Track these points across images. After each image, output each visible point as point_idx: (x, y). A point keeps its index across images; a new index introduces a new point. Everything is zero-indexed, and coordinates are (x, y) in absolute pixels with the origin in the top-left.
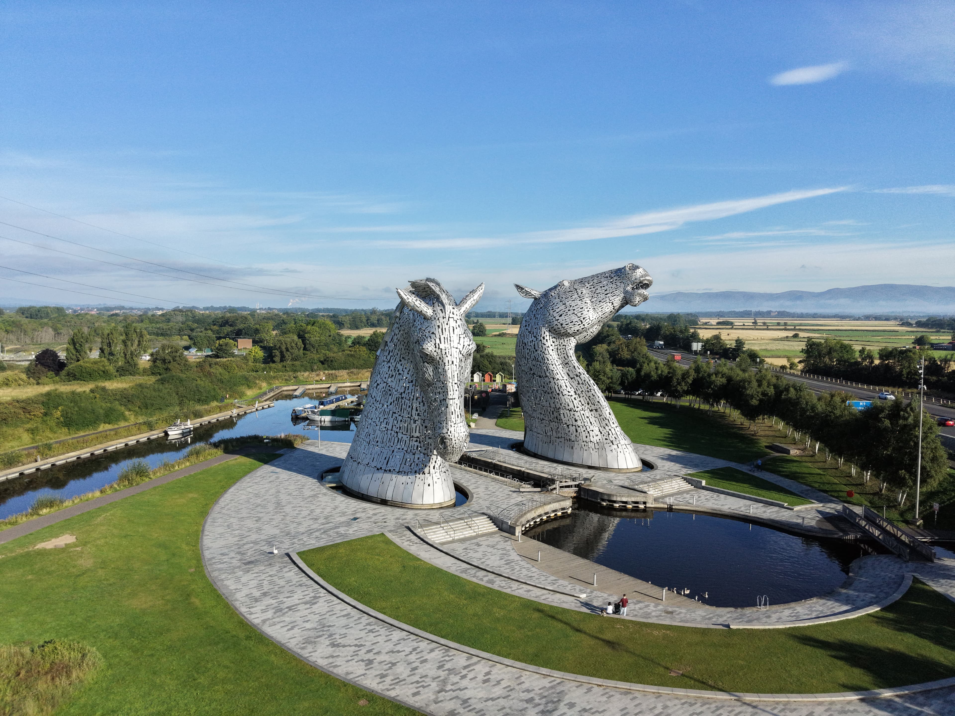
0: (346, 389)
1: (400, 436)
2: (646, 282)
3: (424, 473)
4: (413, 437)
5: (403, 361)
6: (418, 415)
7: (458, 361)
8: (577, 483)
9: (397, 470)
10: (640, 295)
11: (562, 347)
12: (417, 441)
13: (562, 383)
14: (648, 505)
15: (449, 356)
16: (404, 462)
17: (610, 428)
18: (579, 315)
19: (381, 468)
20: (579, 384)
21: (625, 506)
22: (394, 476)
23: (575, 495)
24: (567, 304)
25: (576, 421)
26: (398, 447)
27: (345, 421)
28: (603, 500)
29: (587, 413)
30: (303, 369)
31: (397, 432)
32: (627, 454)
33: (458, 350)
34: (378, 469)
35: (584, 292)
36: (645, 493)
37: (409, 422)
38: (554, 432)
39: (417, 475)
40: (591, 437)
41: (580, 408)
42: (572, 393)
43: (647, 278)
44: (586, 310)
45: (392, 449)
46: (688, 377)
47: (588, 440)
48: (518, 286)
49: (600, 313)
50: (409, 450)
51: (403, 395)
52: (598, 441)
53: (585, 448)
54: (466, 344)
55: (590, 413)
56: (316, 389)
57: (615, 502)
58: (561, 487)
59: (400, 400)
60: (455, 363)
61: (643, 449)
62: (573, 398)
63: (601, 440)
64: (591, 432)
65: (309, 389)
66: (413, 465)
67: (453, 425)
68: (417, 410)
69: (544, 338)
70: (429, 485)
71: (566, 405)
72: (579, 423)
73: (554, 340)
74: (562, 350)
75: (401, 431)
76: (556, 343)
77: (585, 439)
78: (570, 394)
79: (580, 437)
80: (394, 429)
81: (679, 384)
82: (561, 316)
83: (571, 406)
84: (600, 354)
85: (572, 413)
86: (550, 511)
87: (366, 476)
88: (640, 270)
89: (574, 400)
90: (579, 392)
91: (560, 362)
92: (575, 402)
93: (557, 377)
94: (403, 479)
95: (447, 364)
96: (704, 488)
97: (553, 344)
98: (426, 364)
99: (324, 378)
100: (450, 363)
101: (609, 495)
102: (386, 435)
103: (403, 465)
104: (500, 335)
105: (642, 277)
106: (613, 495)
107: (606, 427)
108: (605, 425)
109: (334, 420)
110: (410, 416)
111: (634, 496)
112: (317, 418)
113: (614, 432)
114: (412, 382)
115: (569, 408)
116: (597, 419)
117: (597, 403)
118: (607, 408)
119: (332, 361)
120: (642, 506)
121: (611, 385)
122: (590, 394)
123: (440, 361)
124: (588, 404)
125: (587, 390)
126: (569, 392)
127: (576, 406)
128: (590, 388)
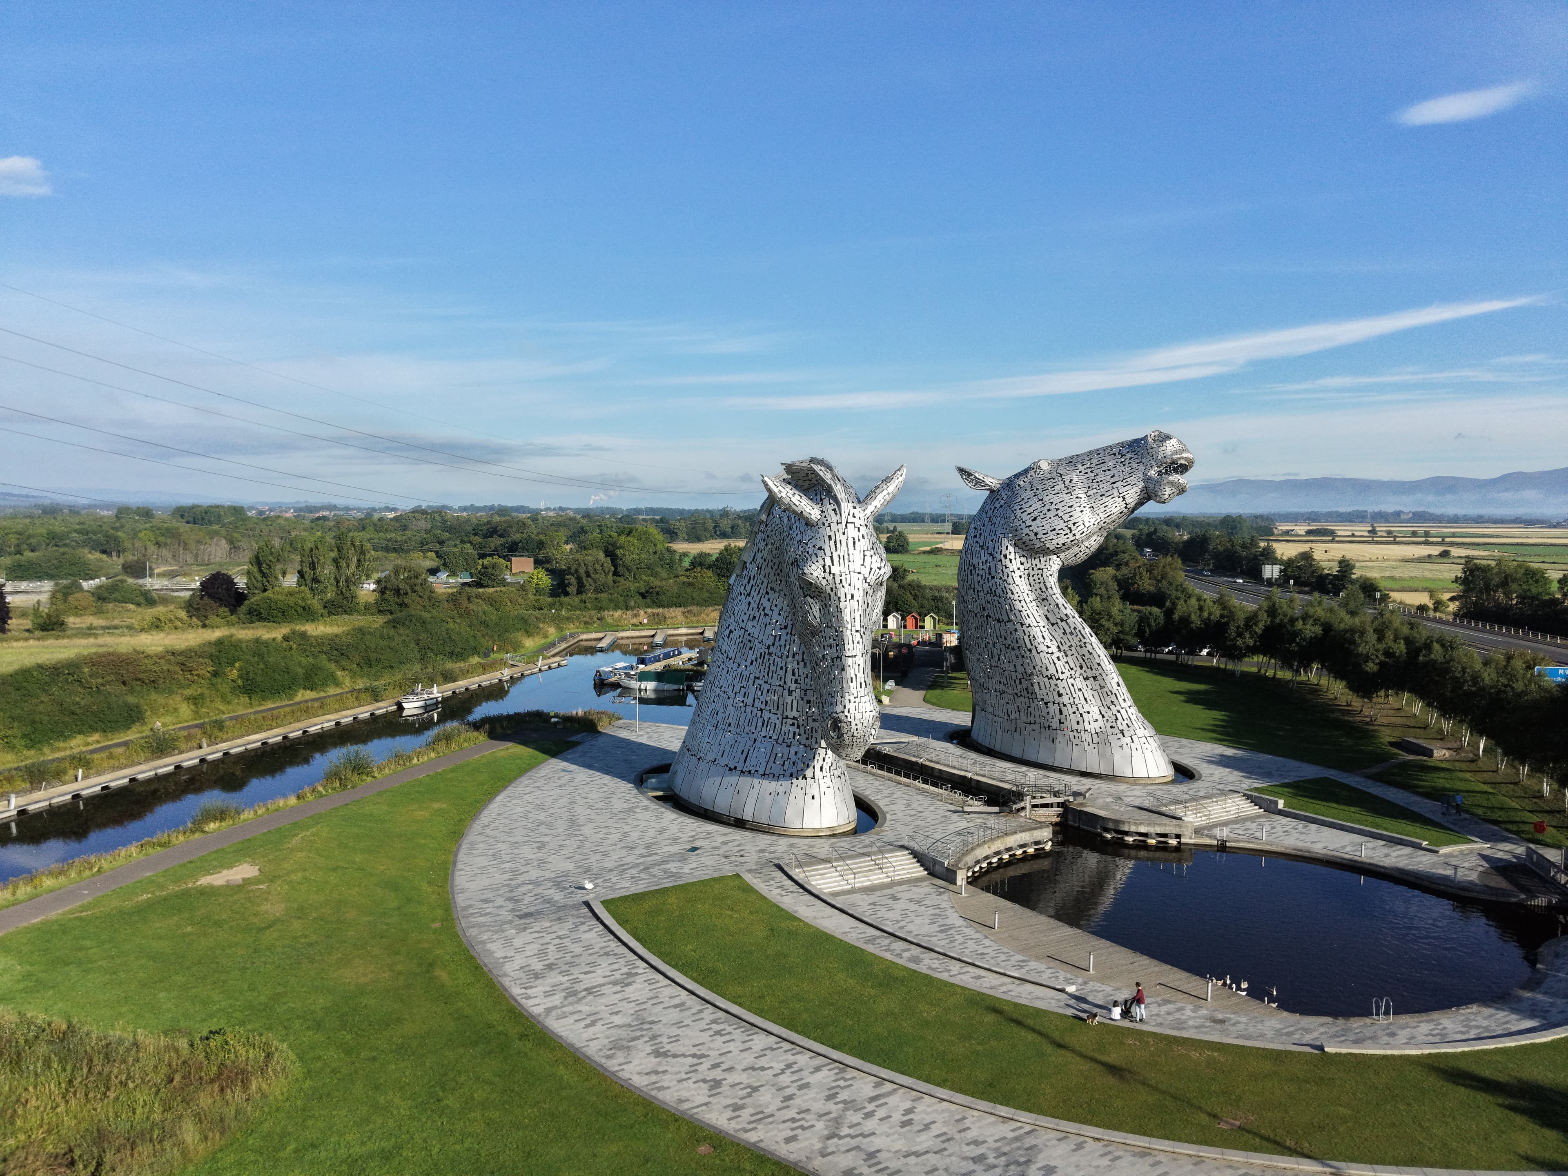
0: (680, 638)
1: (766, 715)
2: (1183, 462)
3: (805, 778)
4: (787, 717)
5: (772, 595)
6: (796, 681)
7: (862, 593)
8: (1061, 800)
9: (761, 772)
10: (1172, 484)
11: (1036, 572)
12: (793, 724)
13: (1036, 632)
14: (1183, 840)
15: (846, 586)
16: (772, 759)
17: (1118, 708)
18: (1066, 517)
19: (735, 768)
20: (1065, 633)
21: (1144, 841)
22: (756, 781)
23: (1058, 820)
24: (1046, 499)
25: (1060, 695)
26: (763, 734)
27: (679, 690)
28: (1107, 830)
29: (1079, 683)
30: (613, 605)
31: (761, 710)
32: (1148, 754)
33: (861, 577)
34: (730, 770)
35: (1075, 479)
36: (1179, 819)
37: (780, 693)
38: (1022, 714)
39: (794, 780)
40: (1086, 723)
41: (1067, 674)
42: (1054, 649)
43: (1185, 455)
44: (1078, 509)
45: (754, 736)
46: (1256, 624)
47: (1080, 727)
48: (961, 471)
49: (1101, 515)
50: (780, 740)
51: (772, 649)
52: (1098, 730)
53: (1075, 741)
54: (875, 567)
55: (1084, 683)
56: (633, 638)
57: (1127, 833)
58: (1034, 806)
59: (767, 657)
60: (856, 598)
61: (1177, 745)
62: (1054, 657)
63: (1103, 729)
64: (1085, 715)
65: (622, 638)
66: (787, 763)
67: (852, 700)
68: (794, 674)
69: (1005, 557)
70: (813, 798)
71: (1044, 670)
72: (1065, 699)
73: (1023, 560)
74: (1036, 577)
75: (768, 708)
76: (1027, 566)
77: (1075, 727)
78: (1050, 651)
79: (1067, 724)
80: (757, 704)
81: (1240, 635)
82: (1035, 519)
83: (1052, 670)
84: (1102, 583)
85: (1053, 682)
86: (1014, 845)
87: (711, 780)
88: (1173, 442)
89: (1056, 661)
90: (1065, 647)
91: (1032, 596)
92: (1058, 663)
93: (1028, 621)
94: (771, 786)
95: (843, 599)
96: (1280, 813)
97: (1022, 567)
98: (808, 598)
99: (645, 621)
100: (849, 597)
101: (1117, 822)
102: (744, 714)
103: (771, 764)
104: (931, 552)
105: (1176, 453)
106: (1124, 823)
107: (1112, 707)
108: (1109, 704)
109: (661, 688)
110: (782, 683)
111: (1159, 825)
112: (635, 684)
113: (1125, 716)
114: (786, 627)
115: (1048, 673)
116: (1095, 694)
117: (1096, 666)
118: (1114, 675)
119: (658, 593)
120: (1173, 842)
121: (1122, 636)
122: (1084, 651)
123: (832, 594)
124: (1081, 667)
125: (1079, 644)
126: (1048, 647)
127: (1060, 671)
128: (1084, 641)
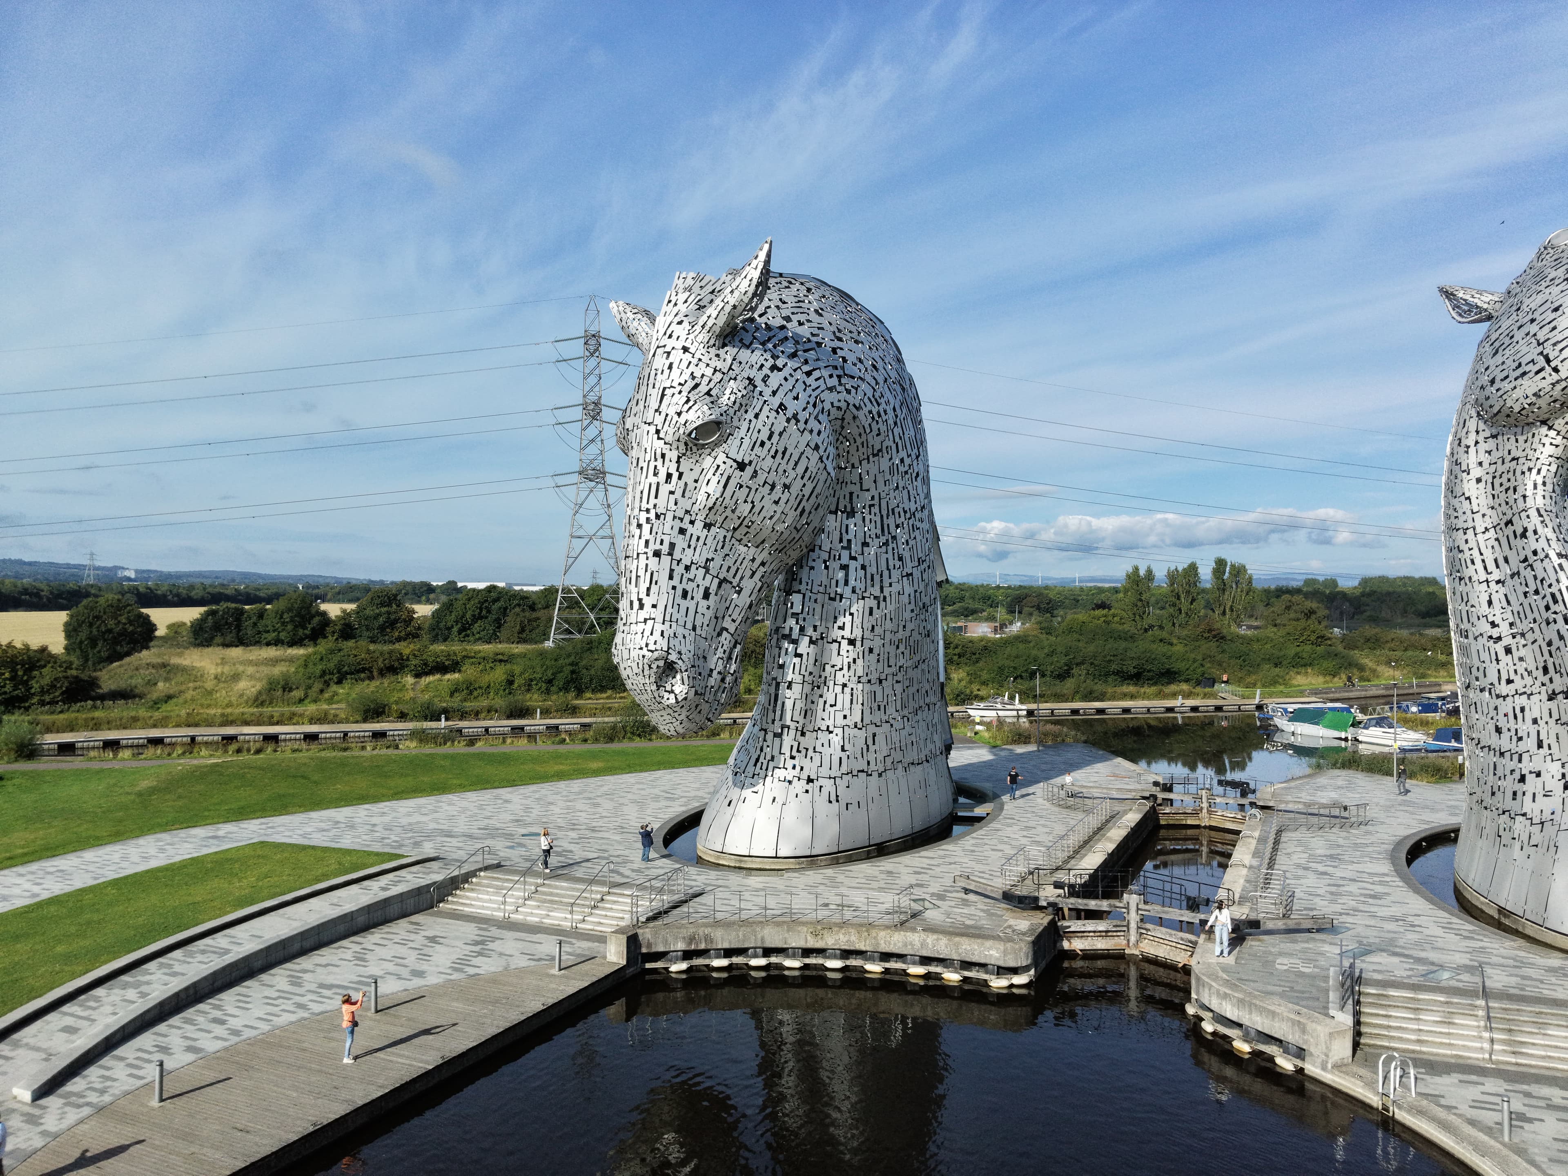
7: (649, 456)
14: (1312, 1069)
21: (1231, 1041)
28: (1189, 998)
29: (1537, 705)
40: (1528, 797)
42: (1504, 629)
54: (675, 412)
55: (1546, 705)
71: (1481, 675)
72: (1504, 740)
73: (1491, 445)
74: (1504, 479)
76: (1495, 456)
77: (1509, 804)
78: (1495, 633)
83: (1492, 675)
85: (1492, 702)
91: (1490, 519)
93: (1469, 571)
97: (1486, 460)
100: (634, 463)
115: (1486, 683)
120: (1286, 1064)
122: (1552, 632)
125: (1545, 615)
126: (1493, 625)
127: (1504, 677)
128: (1554, 608)
